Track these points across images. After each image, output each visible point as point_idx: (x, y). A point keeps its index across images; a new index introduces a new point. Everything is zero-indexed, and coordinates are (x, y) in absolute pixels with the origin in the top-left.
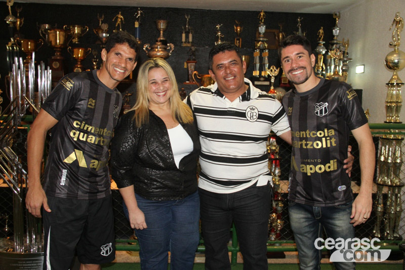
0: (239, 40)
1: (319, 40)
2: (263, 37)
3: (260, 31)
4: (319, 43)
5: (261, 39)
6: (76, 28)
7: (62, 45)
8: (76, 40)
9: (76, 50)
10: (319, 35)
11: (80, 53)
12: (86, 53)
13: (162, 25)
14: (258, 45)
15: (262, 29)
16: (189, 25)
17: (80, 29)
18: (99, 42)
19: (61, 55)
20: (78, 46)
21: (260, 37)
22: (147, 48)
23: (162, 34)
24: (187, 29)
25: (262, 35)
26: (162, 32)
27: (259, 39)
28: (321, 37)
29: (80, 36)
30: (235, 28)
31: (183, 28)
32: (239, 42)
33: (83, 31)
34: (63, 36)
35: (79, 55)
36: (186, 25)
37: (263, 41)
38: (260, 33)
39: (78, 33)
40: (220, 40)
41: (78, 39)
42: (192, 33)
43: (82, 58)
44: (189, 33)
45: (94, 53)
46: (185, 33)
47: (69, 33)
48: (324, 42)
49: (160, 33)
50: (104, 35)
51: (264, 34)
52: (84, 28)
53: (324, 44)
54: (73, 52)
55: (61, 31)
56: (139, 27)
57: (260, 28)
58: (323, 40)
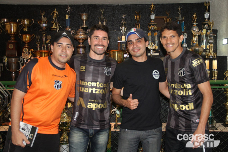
0: (138, 24)
1: (194, 22)
2: (153, 22)
3: (151, 18)
4: (194, 24)
5: (153, 24)
6: (26, 21)
7: (15, 32)
8: (26, 29)
9: (24, 36)
10: (193, 19)
11: (27, 38)
12: (31, 38)
13: (84, 17)
14: (150, 28)
15: (153, 17)
16: (103, 16)
17: (28, 21)
18: (41, 30)
19: (15, 39)
20: (26, 33)
21: (152, 22)
22: (73, 33)
23: (84, 23)
24: (102, 19)
25: (153, 21)
26: (84, 22)
27: (151, 24)
28: (195, 19)
29: (28, 26)
30: (136, 16)
31: (99, 18)
32: (138, 27)
33: (30, 23)
34: (15, 26)
35: (27, 39)
36: (101, 16)
37: (153, 25)
38: (152, 20)
39: (27, 24)
40: (123, 26)
41: (27, 28)
42: (105, 21)
43: (29, 41)
44: (104, 22)
45: (37, 37)
46: (101, 22)
47: (20, 25)
48: (197, 24)
49: (83, 22)
50: (44, 25)
51: (154, 20)
52: (31, 20)
53: (197, 25)
54: (22, 37)
55: (15, 23)
56: (69, 19)
57: (151, 16)
58: (196, 22)
